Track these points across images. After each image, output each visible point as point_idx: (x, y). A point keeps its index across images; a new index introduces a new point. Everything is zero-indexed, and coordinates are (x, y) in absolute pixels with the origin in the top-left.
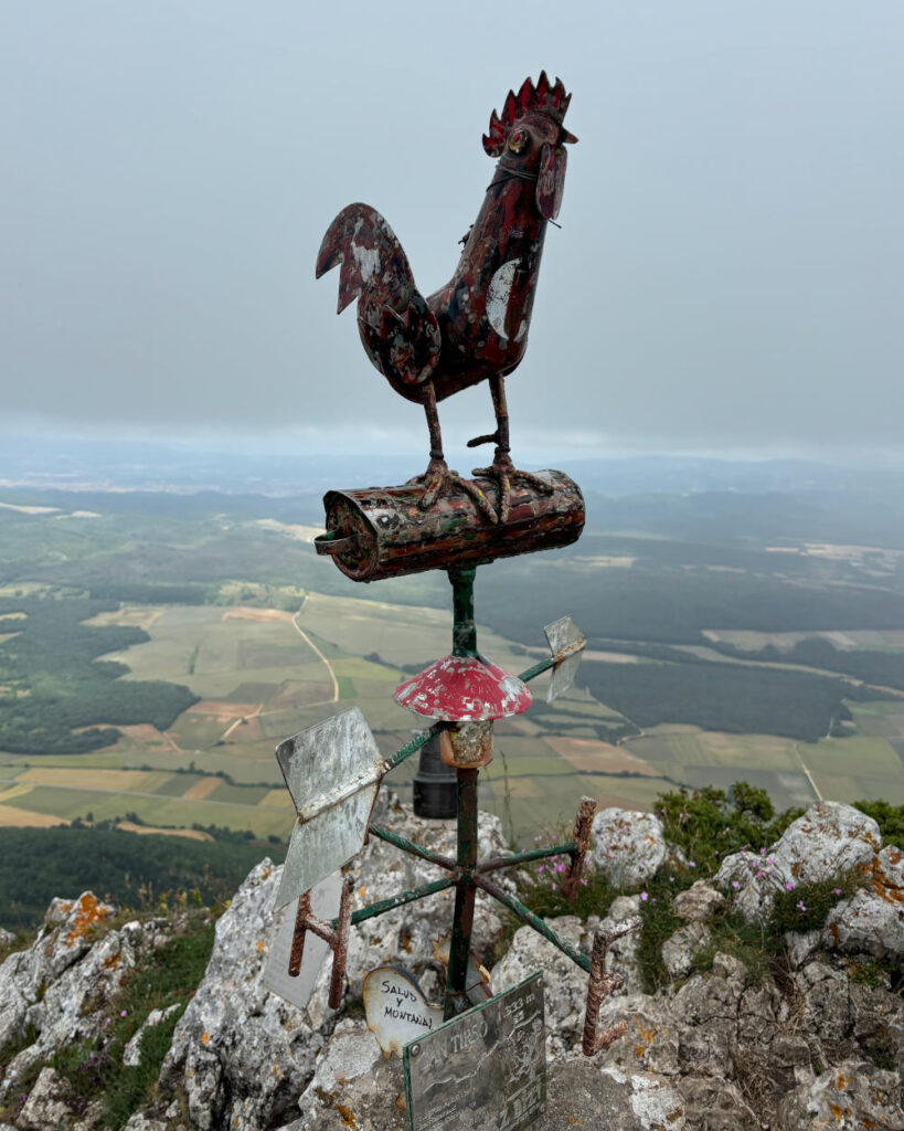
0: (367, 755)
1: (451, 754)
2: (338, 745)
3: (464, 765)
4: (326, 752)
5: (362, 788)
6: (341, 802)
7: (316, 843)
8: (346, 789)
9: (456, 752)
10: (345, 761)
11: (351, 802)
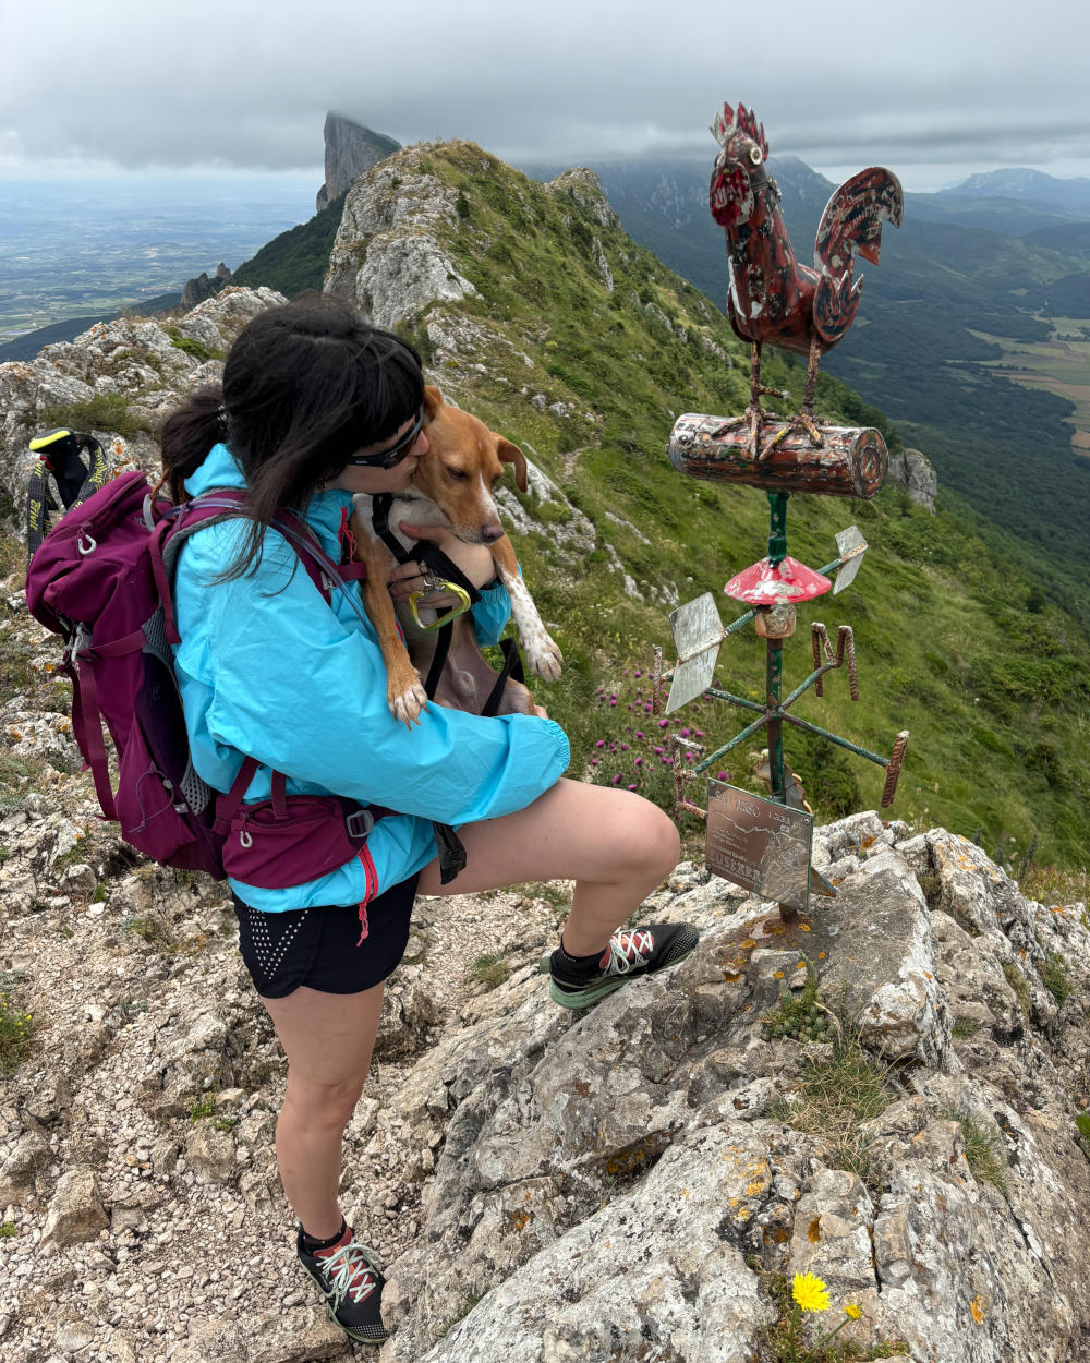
0: (714, 625)
1: (764, 629)
2: (700, 617)
3: (774, 636)
4: (693, 621)
5: (713, 646)
6: (701, 653)
7: (687, 677)
8: (703, 646)
9: (769, 627)
10: (703, 628)
11: (705, 654)
